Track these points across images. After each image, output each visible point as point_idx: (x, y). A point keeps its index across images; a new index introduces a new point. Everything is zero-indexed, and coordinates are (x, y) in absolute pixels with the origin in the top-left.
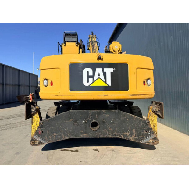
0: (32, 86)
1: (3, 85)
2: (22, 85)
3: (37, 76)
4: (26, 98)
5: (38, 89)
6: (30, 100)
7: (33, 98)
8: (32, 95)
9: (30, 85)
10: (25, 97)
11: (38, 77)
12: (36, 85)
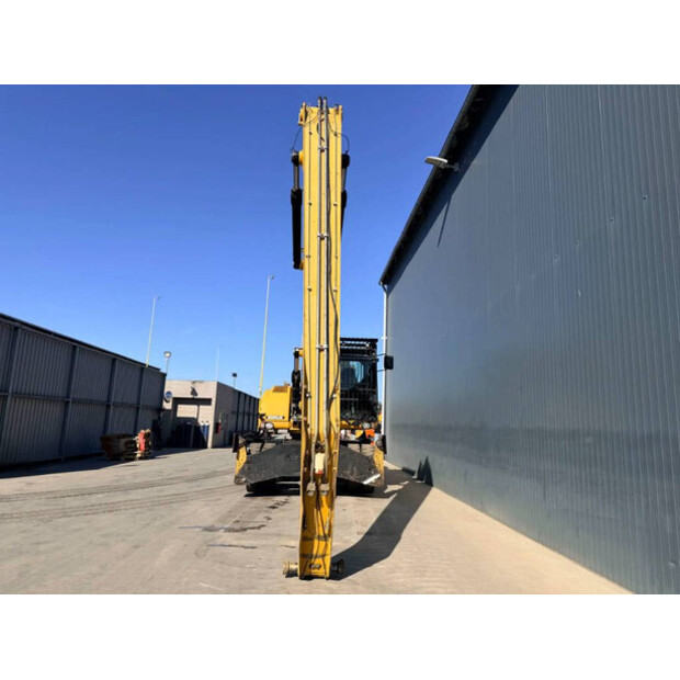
0: (147, 407)
1: (67, 403)
2: (117, 405)
3: (164, 375)
4: (127, 443)
5: (161, 415)
6: (137, 449)
7: (146, 443)
8: (146, 436)
9: (138, 404)
10: (123, 441)
11: (167, 378)
12: (157, 404)
